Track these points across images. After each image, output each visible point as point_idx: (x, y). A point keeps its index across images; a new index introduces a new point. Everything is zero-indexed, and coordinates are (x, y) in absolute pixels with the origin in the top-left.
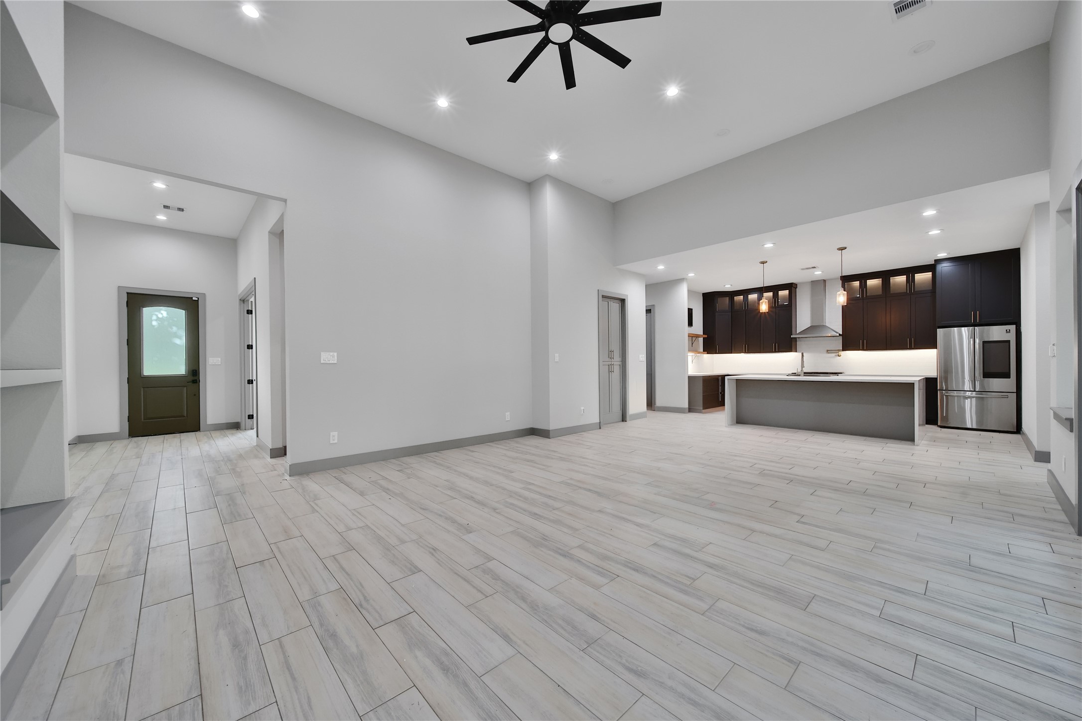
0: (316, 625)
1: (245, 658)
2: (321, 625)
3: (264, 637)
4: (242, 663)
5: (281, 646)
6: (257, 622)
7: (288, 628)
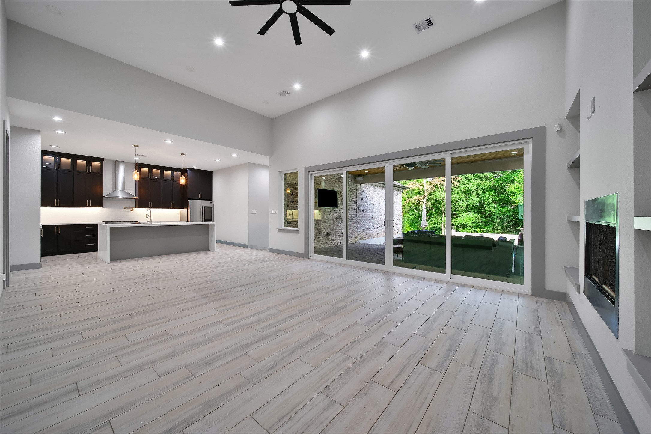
0: (450, 358)
1: (489, 370)
2: (448, 357)
3: (476, 372)
4: (492, 369)
5: (471, 362)
6: (473, 383)
7: (462, 367)
